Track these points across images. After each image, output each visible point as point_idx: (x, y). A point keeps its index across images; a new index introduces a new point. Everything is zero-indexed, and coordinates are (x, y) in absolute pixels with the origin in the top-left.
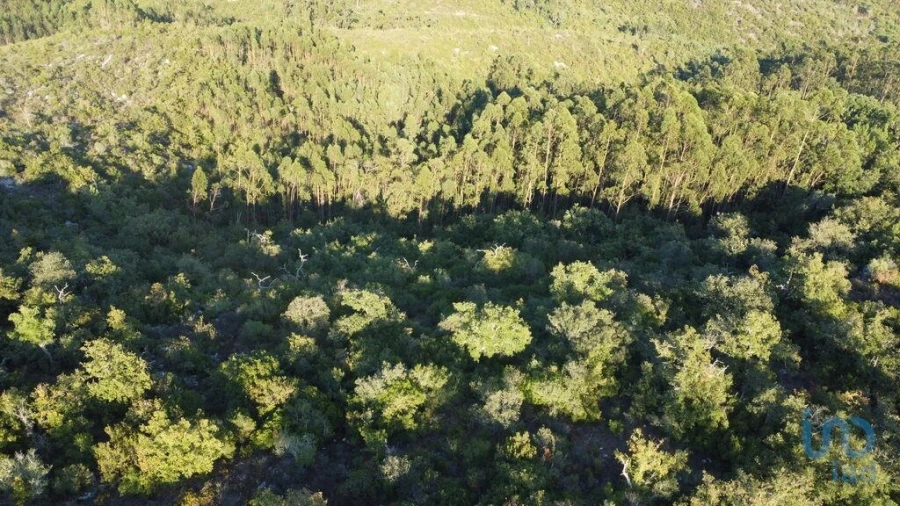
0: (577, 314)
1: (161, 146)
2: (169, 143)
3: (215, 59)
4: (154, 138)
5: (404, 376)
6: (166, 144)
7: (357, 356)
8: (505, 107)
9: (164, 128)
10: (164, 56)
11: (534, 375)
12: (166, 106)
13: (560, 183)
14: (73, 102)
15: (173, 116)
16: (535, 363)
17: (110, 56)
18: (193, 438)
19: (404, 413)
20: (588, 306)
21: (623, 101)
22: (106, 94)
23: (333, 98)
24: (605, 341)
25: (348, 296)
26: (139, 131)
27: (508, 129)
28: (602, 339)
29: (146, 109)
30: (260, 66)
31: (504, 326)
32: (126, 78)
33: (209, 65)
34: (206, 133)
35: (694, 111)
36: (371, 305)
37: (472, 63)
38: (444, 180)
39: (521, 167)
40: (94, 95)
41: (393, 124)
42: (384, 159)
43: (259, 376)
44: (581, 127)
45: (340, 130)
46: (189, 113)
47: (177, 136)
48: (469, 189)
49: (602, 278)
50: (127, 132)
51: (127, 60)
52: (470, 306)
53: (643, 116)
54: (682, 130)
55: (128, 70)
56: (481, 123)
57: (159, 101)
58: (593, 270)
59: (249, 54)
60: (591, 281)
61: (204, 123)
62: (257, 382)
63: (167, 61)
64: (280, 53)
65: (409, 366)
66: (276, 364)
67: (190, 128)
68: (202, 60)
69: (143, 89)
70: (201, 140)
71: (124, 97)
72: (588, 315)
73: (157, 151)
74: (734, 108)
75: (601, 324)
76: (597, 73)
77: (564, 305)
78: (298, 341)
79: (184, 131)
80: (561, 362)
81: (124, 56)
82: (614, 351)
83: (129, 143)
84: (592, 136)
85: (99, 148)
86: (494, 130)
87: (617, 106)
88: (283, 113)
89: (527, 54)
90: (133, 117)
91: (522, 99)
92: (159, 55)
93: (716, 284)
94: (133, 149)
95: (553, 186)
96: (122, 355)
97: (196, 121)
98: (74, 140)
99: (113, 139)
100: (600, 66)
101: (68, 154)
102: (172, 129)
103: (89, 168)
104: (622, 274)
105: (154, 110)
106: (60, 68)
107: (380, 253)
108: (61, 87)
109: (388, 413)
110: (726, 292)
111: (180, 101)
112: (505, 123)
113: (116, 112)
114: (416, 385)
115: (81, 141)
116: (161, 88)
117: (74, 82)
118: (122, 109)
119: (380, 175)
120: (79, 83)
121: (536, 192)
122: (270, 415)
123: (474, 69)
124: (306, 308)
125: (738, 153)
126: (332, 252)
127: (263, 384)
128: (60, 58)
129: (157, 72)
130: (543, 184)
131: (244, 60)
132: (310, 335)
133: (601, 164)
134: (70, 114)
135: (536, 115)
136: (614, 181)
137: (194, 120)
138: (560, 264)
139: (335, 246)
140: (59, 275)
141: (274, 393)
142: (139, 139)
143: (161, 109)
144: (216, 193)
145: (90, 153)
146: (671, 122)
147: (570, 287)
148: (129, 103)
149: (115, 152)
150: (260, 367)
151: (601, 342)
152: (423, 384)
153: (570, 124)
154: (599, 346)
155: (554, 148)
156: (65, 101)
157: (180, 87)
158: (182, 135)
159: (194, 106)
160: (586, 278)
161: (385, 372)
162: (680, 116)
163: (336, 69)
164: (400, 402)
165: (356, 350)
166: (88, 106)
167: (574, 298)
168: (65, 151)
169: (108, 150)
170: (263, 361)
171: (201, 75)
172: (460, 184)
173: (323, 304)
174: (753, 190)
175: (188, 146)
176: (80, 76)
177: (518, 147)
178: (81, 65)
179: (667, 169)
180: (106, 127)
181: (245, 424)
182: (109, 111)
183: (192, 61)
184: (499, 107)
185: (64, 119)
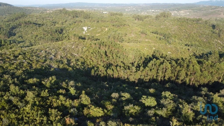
0: (166, 100)
1: (83, 65)
2: (85, 64)
3: (94, 48)
4: (82, 63)
5: (133, 107)
6: (84, 64)
7: (124, 104)
8: (155, 62)
9: (84, 61)
10: (84, 47)
11: (156, 109)
12: (84, 57)
13: (166, 78)
14: (67, 55)
15: (85, 59)
16: (157, 107)
17: (74, 46)
18: (99, 110)
19: (133, 112)
20: (168, 99)
21: (181, 62)
22: (73, 53)
23: (118, 57)
24: (171, 105)
25: (123, 94)
26: (79, 61)
27: (156, 66)
28: (170, 105)
29: (80, 57)
30: (103, 50)
31: (152, 100)
32: (77, 51)
33: (92, 49)
34: (92, 63)
35: (196, 65)
36: (127, 96)
37: (149, 51)
38: (141, 76)
39: (158, 74)
40: (71, 54)
41: (131, 63)
42: (129, 70)
43: (108, 104)
44: (172, 67)
45: (120, 64)
46: (88, 58)
47: (86, 63)
48: (146, 78)
49: (172, 95)
50: (77, 61)
51: (77, 47)
52: (146, 96)
53: (185, 65)
54: (194, 69)
55: (77, 49)
56: (150, 65)
57: (83, 56)
58: (170, 93)
59: (101, 47)
60: (170, 95)
61: (91, 61)
62: (107, 105)
63: (85, 48)
64: (107, 47)
65: (134, 106)
66: (110, 103)
67: (89, 62)
68: (91, 48)
69: (80, 53)
70: (91, 64)
71: (76, 54)
72: (168, 101)
73: (82, 65)
74: (206, 65)
75: (170, 103)
76: (178, 55)
77: (163, 99)
78: (114, 100)
79: (87, 62)
80: (162, 108)
81: (76, 46)
82: (172, 108)
83: (77, 64)
84: (174, 69)
85: (72, 64)
86: (152, 66)
87: (180, 63)
88: (107, 60)
89: (162, 50)
90: (78, 58)
91: (159, 60)
92: (83, 46)
93: (194, 98)
94: (78, 65)
95: (165, 79)
96: (87, 97)
97: (90, 60)
98: (67, 62)
99: (74, 63)
100: (179, 53)
101: (67, 65)
102: (85, 61)
103: (71, 68)
104: (177, 96)
105: (82, 57)
106: (64, 48)
107: (128, 88)
108: (65, 52)
109: (130, 112)
110: (196, 99)
111: (87, 56)
112: (155, 65)
113: (75, 57)
114: (135, 109)
115: (69, 62)
116: (83, 53)
117: (67, 51)
118: (76, 57)
119: (128, 73)
120: (68, 51)
121: (161, 80)
122: (110, 110)
123: (149, 53)
124: (115, 95)
125: (206, 74)
126: (118, 87)
127: (108, 105)
128: (64, 46)
129: (82, 50)
130: (163, 78)
131: (100, 48)
132: (115, 99)
133: (176, 75)
134: (66, 57)
135: (162, 63)
136: (178, 78)
137: (89, 60)
138: (164, 92)
139: (119, 86)
140: (73, 85)
141: (110, 107)
142: (79, 63)
143: (83, 57)
144: (96, 74)
145: (71, 65)
146: (191, 67)
147: (165, 96)
148: (77, 56)
149: (75, 65)
150: (108, 103)
151: (170, 106)
152: (136, 109)
153: (169, 66)
154: (169, 106)
155: (166, 71)
156: (66, 54)
157: (87, 53)
158: (87, 63)
159: (89, 57)
160: (169, 95)
161: (130, 105)
162: (193, 66)
163: (119, 51)
164: (132, 111)
165: (124, 103)
166: (70, 56)
167: (166, 98)
168: (66, 64)
169: (74, 64)
170: (108, 102)
171: (91, 51)
172: (145, 77)
173: (118, 95)
174: (211, 83)
175: (88, 65)
176: (68, 50)
177: (158, 70)
178: (68, 47)
179: (190, 77)
180: (73, 60)
181: (106, 111)
182: (73, 57)
183: (89, 48)
184: (154, 61)
185: (65, 58)
